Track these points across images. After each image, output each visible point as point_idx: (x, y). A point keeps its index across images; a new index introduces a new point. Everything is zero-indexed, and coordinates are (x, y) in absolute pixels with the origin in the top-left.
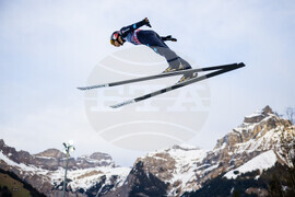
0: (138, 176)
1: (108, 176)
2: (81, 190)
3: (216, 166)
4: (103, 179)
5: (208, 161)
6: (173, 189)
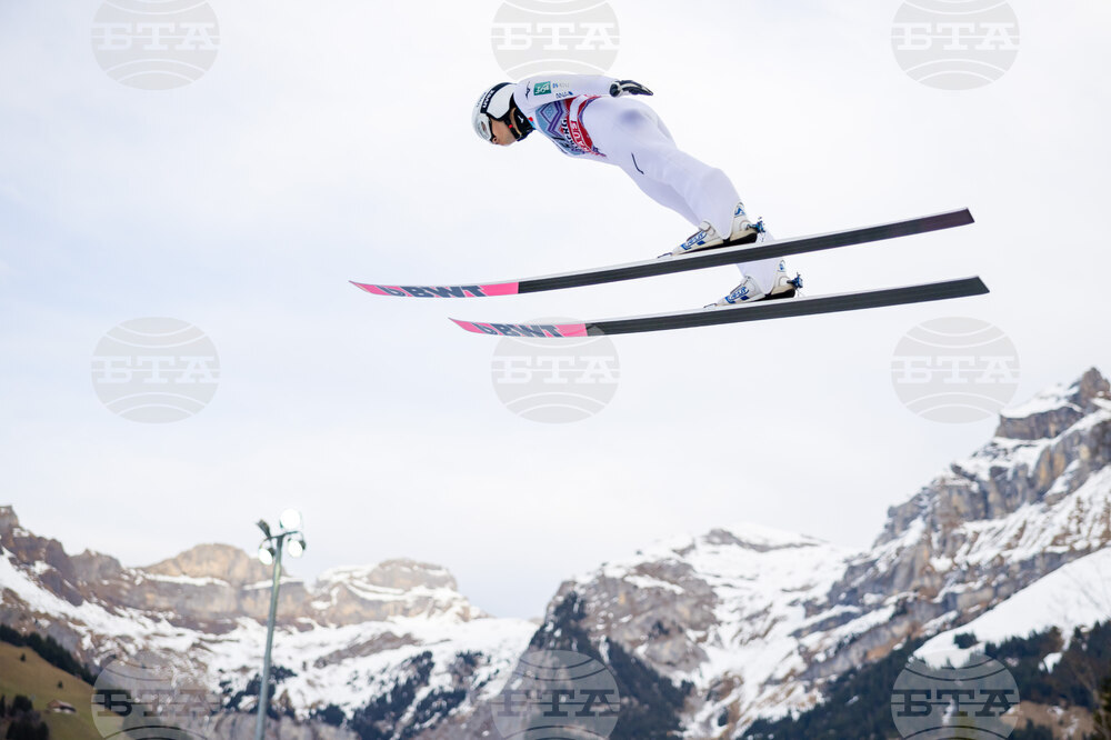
1: (443, 658)
2: (332, 715)
3: (883, 615)
4: (423, 666)
5: (848, 593)
6: (710, 709)
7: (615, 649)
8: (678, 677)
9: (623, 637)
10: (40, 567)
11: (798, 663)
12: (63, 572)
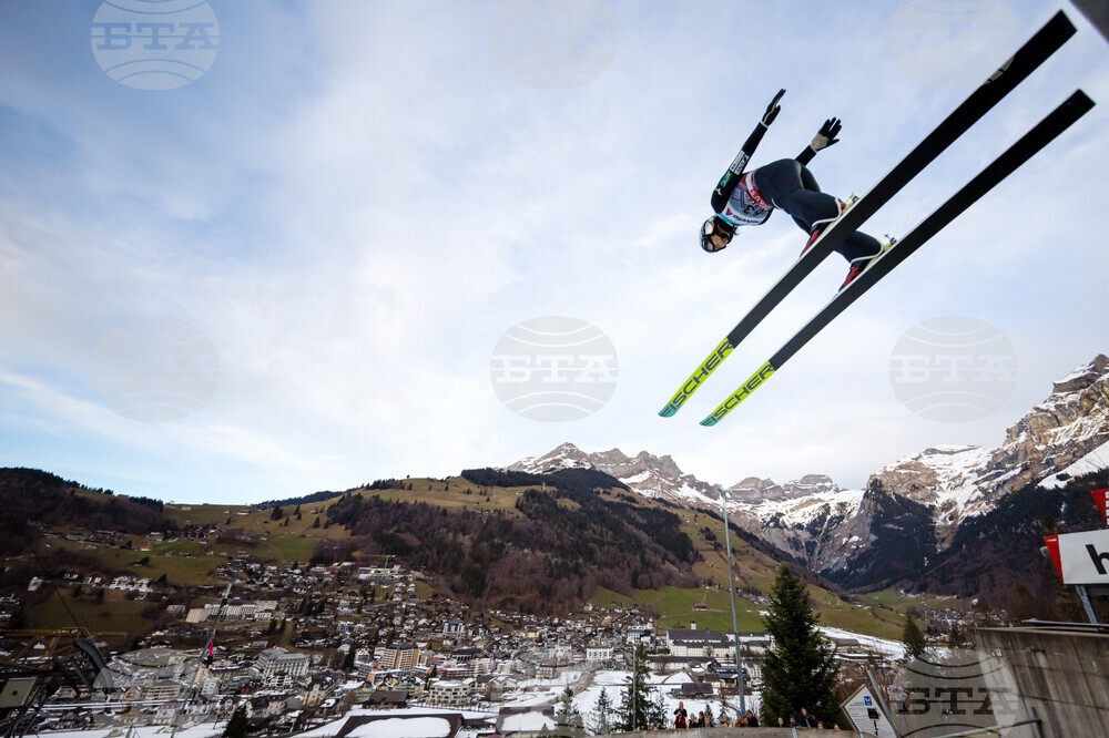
0: (877, 500)
1: (833, 505)
2: (800, 526)
3: (1017, 471)
4: (827, 508)
5: (998, 464)
6: (943, 514)
7: (898, 496)
8: (927, 504)
9: (901, 492)
10: (704, 490)
11: (979, 493)
12: (712, 491)
